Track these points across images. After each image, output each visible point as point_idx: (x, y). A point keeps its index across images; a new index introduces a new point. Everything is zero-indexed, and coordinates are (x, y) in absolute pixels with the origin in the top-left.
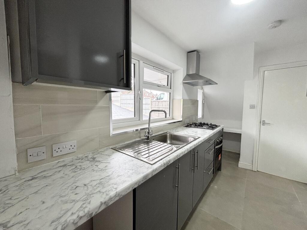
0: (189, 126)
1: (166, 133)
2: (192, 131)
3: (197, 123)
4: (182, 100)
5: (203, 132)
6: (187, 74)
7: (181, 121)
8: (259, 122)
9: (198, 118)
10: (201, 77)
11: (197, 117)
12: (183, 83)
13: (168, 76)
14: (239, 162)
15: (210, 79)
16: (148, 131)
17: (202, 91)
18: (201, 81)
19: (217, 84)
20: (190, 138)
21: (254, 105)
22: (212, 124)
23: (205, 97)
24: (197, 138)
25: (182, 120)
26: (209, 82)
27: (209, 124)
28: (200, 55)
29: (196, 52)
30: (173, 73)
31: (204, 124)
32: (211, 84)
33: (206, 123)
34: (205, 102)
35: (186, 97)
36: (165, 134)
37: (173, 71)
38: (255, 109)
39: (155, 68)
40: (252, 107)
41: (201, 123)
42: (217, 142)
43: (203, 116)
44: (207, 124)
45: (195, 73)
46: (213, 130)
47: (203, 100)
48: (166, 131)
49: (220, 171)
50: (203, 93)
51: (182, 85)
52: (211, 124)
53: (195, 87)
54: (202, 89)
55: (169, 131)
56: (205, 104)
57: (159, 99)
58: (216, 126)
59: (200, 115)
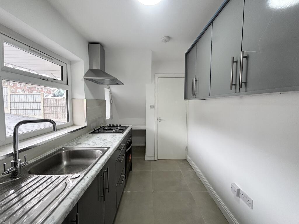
0: (96, 131)
1: (61, 150)
2: (100, 139)
3: (105, 127)
4: (85, 100)
5: (113, 139)
6: (89, 69)
7: (85, 127)
8: (157, 119)
9: (107, 119)
10: (108, 76)
11: (105, 118)
12: (85, 79)
13: (62, 67)
14: (146, 156)
15: (117, 79)
16: (13, 161)
17: (109, 90)
18: (107, 79)
19: (123, 84)
20: (97, 151)
21: (153, 105)
22: (122, 125)
23: (113, 97)
24: (106, 149)
25: (86, 125)
26: (115, 82)
27: (118, 125)
28: (104, 50)
29: (99, 45)
30: (70, 64)
31: (114, 126)
32: (117, 84)
33: (115, 125)
34: (112, 101)
35: (91, 97)
36: (59, 152)
37: (70, 61)
38: (154, 109)
39: (32, 49)
40: (152, 107)
41: (110, 126)
42: (127, 144)
43: (112, 116)
44: (117, 126)
45: (100, 69)
46: (123, 133)
47: (111, 100)
48: (60, 147)
49: (131, 171)
50: (111, 93)
51: (84, 81)
52: (120, 126)
53: (101, 85)
54: (109, 88)
55: (66, 145)
56: (113, 104)
57: (58, 96)
58: (126, 127)
59: (108, 116)
